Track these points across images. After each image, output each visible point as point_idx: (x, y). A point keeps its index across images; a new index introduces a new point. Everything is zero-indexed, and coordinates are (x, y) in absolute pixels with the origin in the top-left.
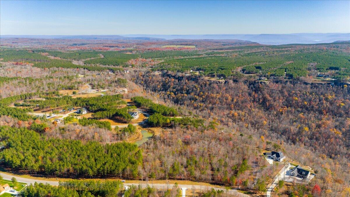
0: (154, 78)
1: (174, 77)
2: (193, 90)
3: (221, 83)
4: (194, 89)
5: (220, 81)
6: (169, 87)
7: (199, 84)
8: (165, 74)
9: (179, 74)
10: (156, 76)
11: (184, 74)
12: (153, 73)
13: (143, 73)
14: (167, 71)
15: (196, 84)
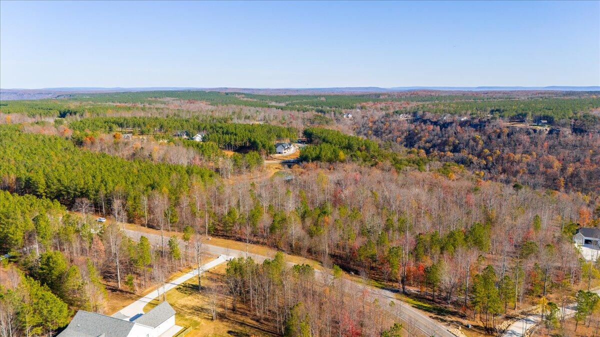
0: (394, 124)
1: (436, 123)
2: (467, 145)
3: (541, 132)
4: (472, 143)
5: (539, 128)
6: (420, 139)
7: (485, 134)
8: (418, 119)
9: (447, 118)
10: (400, 122)
11: (457, 117)
12: (395, 118)
13: (377, 118)
14: (424, 112)
15: (478, 133)
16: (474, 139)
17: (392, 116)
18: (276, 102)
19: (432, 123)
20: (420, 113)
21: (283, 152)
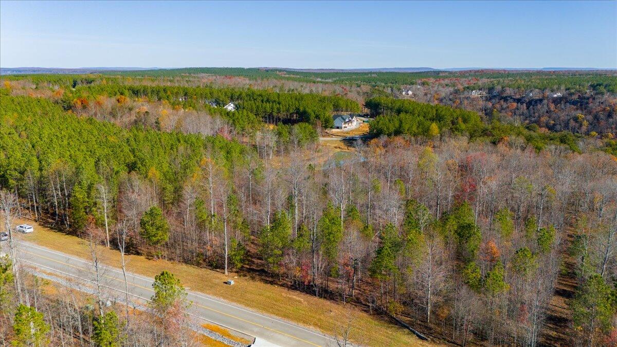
0: (466, 102)
1: (518, 101)
2: (566, 126)
4: (572, 123)
7: (590, 113)
8: (495, 96)
9: (534, 95)
10: (473, 100)
11: (548, 93)
12: (466, 94)
13: (443, 95)
14: (503, 88)
15: (579, 111)
16: (576, 119)
17: (463, 92)
18: (322, 78)
19: (514, 100)
20: (499, 88)
21: (343, 126)
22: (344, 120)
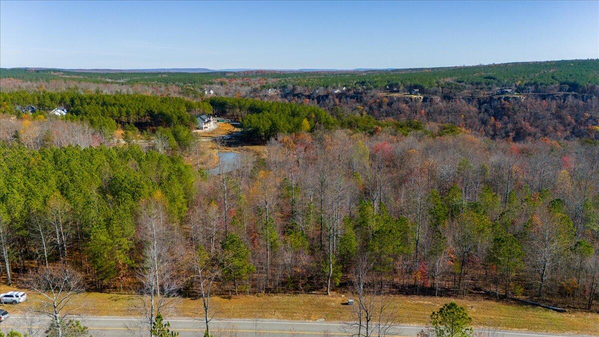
3: (416, 100)
5: (414, 96)
7: (366, 104)
8: (289, 94)
9: (321, 91)
12: (264, 92)
13: (244, 93)
14: (294, 86)
15: (358, 104)
17: (261, 90)
19: (306, 96)
20: (290, 86)
21: (204, 126)
22: (204, 120)
